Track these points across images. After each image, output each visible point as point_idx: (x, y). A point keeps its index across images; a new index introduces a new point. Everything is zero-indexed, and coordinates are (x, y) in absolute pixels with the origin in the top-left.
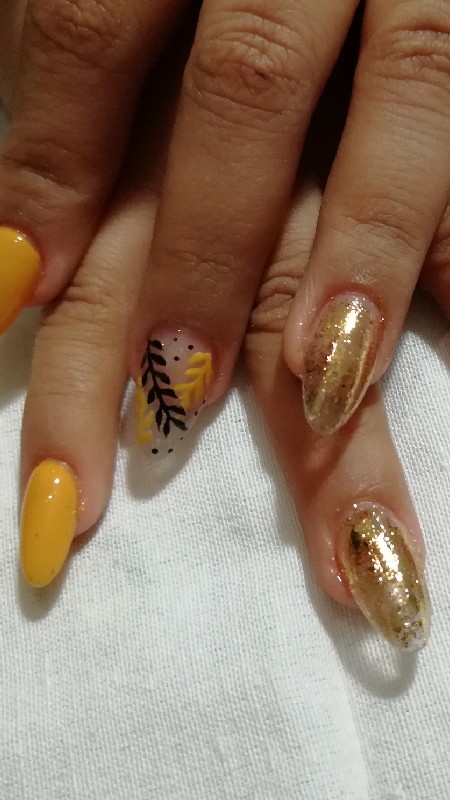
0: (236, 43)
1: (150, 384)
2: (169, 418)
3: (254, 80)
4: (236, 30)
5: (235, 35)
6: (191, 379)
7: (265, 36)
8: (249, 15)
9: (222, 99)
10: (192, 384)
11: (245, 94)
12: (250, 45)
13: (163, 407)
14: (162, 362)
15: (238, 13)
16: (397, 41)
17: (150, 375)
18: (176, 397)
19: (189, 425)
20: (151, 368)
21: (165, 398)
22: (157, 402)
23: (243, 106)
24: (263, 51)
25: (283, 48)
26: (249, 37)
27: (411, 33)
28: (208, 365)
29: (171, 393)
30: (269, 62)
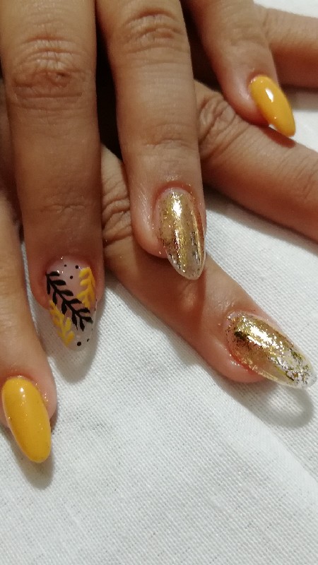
0: (39, 61)
1: (60, 300)
2: (81, 318)
3: (58, 79)
4: (34, 53)
5: (35, 56)
6: (85, 287)
7: (54, 50)
8: (39, 42)
9: (42, 99)
10: (87, 291)
11: (55, 90)
12: (48, 59)
13: (75, 312)
14: (63, 283)
15: (31, 43)
16: (133, 28)
17: (57, 295)
18: (80, 302)
19: (94, 319)
20: (56, 291)
21: (74, 306)
22: (69, 311)
23: (58, 98)
24: (57, 60)
25: (69, 54)
26: (45, 55)
27: (139, 20)
28: (91, 275)
29: (76, 301)
30: (63, 65)
